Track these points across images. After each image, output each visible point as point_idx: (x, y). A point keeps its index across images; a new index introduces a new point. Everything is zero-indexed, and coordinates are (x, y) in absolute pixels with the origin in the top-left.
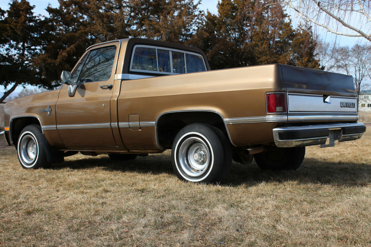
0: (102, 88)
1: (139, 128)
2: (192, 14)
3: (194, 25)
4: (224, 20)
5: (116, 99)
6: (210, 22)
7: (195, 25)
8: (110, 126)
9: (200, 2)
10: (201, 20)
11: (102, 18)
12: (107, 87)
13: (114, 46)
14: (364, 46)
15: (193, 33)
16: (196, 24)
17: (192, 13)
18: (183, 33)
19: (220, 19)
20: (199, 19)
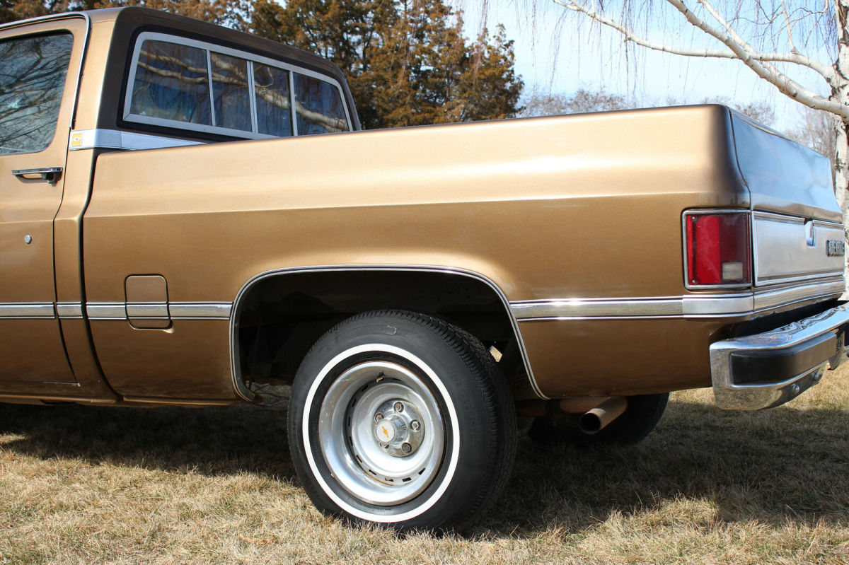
0: (20, 176)
1: (167, 324)
4: (298, 16)
5: (76, 219)
6: (265, 18)
8: (52, 313)
10: (244, 10)
12: (39, 176)
13: (65, 32)
14: (597, 94)
16: (233, 19)
19: (289, 12)
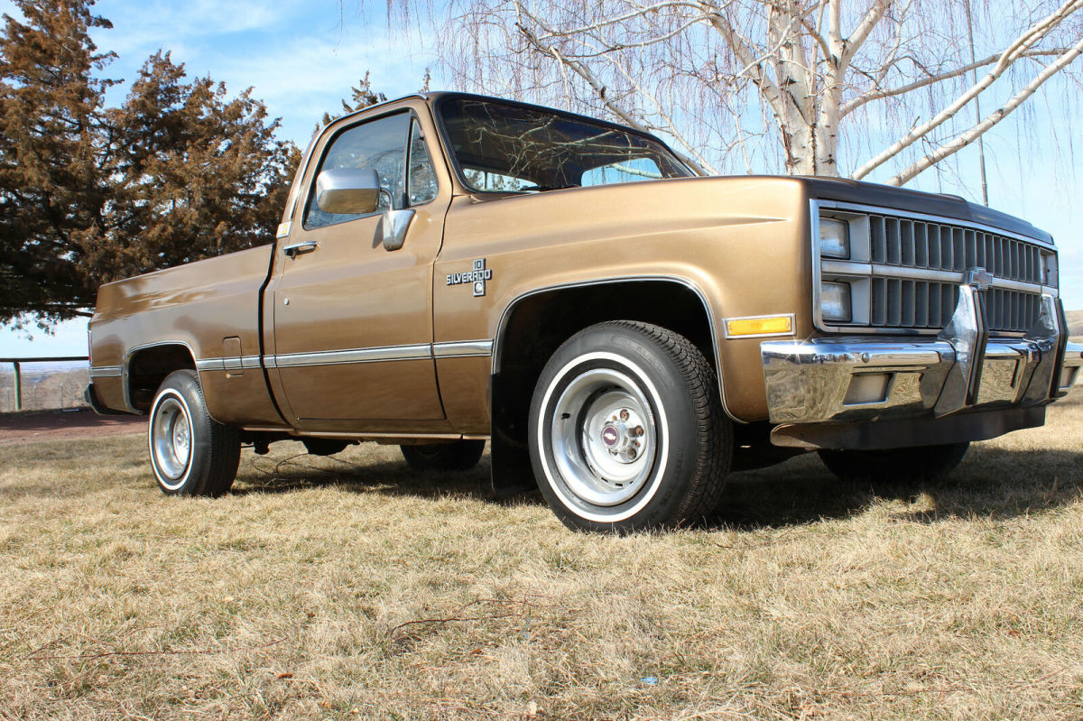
2: (259, 150)
3: (264, 174)
7: (267, 175)
9: (280, 123)
11: (38, 151)
15: (262, 192)
17: (260, 145)
18: (239, 192)
20: (277, 161)
